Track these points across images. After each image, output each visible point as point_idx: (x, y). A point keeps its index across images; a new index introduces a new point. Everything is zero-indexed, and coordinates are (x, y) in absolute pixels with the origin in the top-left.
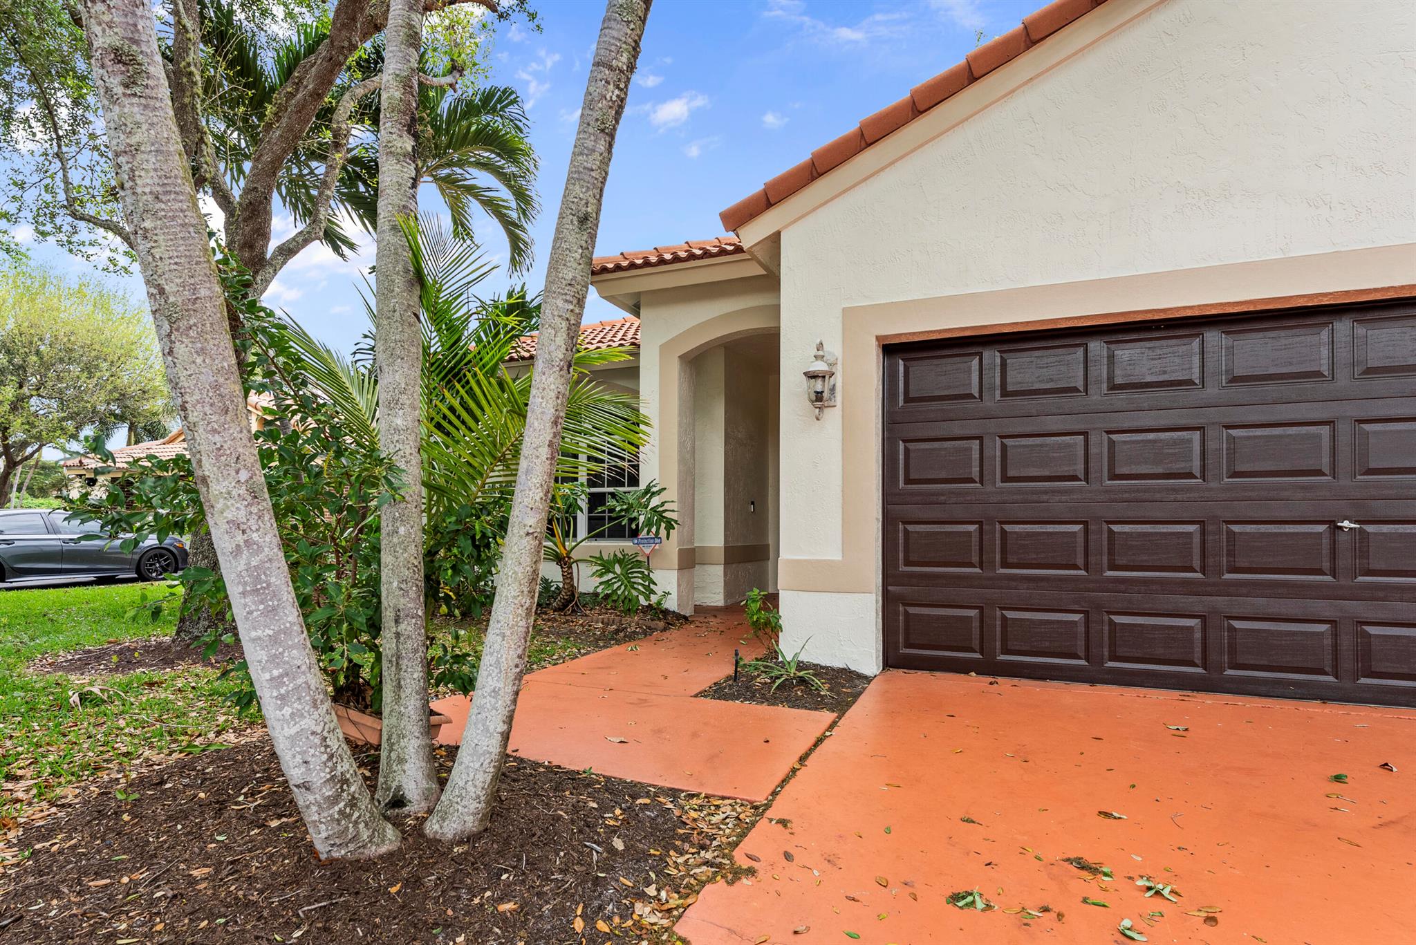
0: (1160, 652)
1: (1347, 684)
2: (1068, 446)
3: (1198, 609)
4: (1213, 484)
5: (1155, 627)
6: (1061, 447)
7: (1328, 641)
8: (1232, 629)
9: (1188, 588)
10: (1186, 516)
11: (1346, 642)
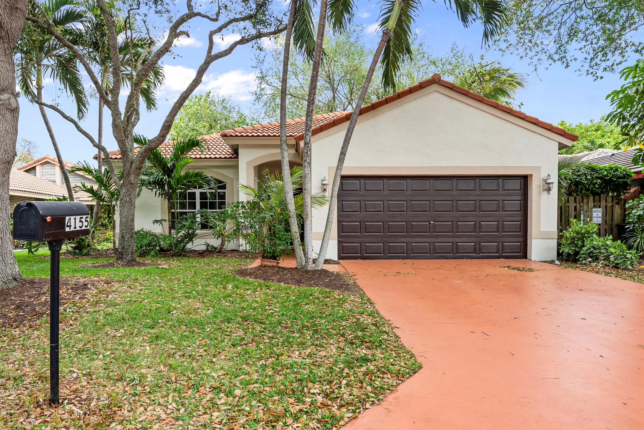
0: (398, 251)
1: (432, 255)
2: (379, 204)
3: (406, 241)
4: (408, 214)
5: (397, 246)
6: (378, 204)
7: (429, 247)
8: (412, 245)
9: (404, 237)
10: (403, 221)
11: (432, 247)
